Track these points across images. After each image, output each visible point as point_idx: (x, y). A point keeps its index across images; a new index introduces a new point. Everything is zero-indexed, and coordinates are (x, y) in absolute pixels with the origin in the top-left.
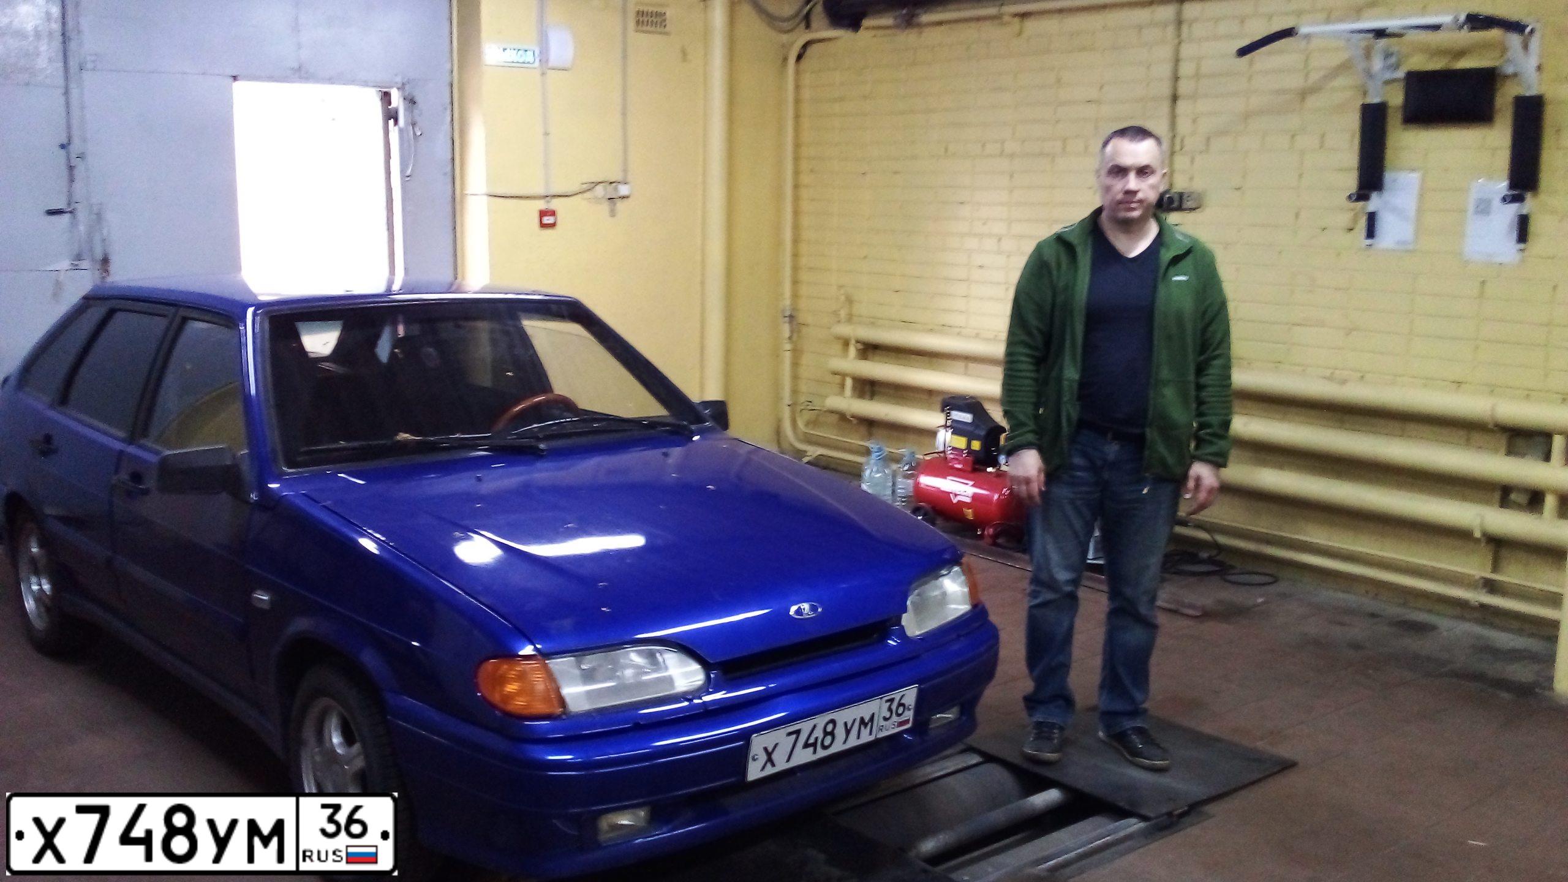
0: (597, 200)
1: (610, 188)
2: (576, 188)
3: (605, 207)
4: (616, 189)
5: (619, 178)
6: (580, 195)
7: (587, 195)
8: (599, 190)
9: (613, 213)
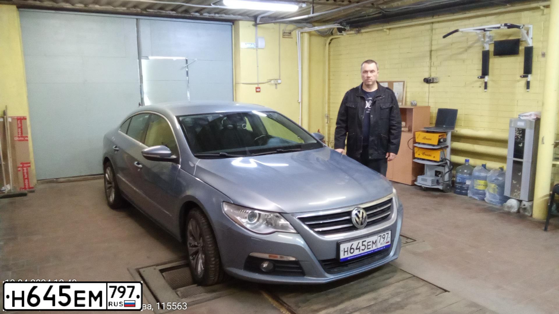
0: (272, 84)
1: (276, 81)
2: (266, 81)
3: (274, 86)
4: (277, 81)
5: (278, 78)
6: (267, 84)
7: (269, 83)
8: (272, 82)
9: (276, 88)
